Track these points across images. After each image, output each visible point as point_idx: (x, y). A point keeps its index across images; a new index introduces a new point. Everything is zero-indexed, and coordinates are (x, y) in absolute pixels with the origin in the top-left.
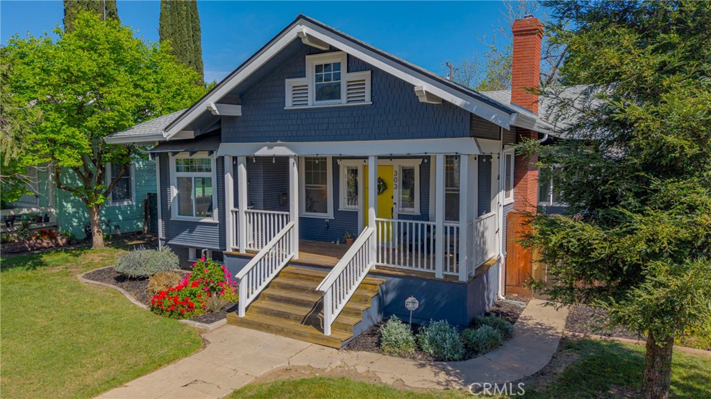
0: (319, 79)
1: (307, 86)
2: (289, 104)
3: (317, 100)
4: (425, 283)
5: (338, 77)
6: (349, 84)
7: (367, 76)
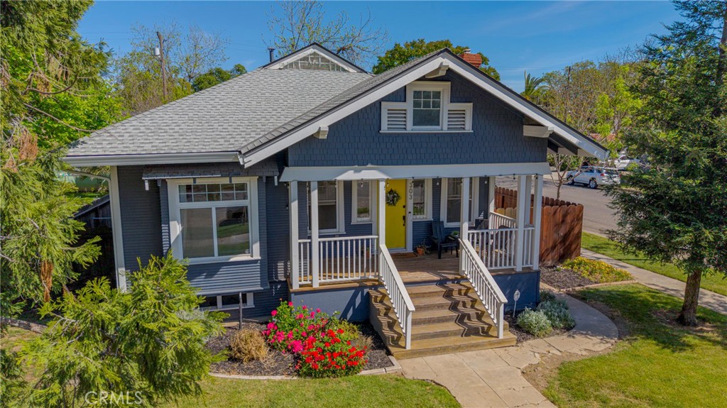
0: (416, 104)
1: (405, 110)
2: (385, 128)
3: (414, 125)
4: (509, 277)
5: (437, 105)
6: (451, 112)
7: (468, 107)
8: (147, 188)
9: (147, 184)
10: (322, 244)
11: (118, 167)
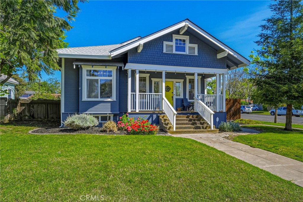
0: (176, 43)
1: (172, 45)
2: (164, 51)
3: (176, 51)
5: (184, 44)
6: (189, 48)
7: (196, 46)
8: (74, 68)
9: (74, 66)
10: (140, 95)
11: (65, 58)
